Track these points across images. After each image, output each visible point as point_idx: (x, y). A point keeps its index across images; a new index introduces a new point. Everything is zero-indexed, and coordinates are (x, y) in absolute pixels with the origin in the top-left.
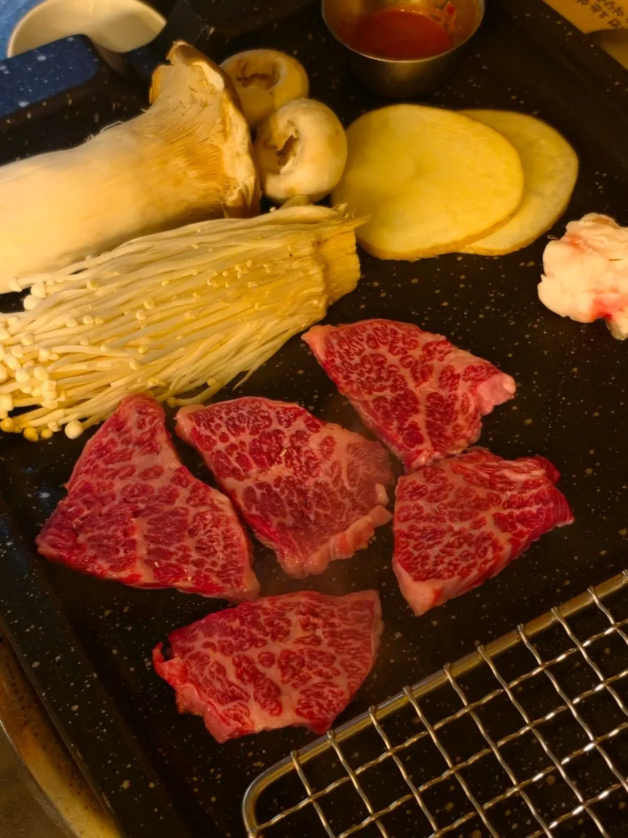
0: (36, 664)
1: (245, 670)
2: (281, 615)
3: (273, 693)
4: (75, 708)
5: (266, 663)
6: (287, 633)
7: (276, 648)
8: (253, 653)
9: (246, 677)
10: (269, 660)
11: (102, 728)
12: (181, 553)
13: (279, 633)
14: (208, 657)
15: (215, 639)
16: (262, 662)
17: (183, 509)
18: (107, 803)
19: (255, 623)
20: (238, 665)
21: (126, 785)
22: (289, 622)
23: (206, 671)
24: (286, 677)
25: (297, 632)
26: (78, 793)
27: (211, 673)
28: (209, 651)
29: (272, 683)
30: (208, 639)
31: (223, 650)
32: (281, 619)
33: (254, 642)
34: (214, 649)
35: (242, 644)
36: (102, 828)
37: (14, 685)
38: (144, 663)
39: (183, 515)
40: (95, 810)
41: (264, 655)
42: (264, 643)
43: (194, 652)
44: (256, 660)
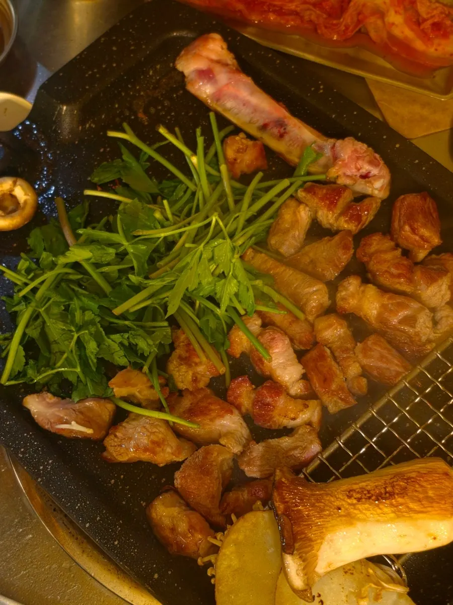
0: (87, 525)
4: (116, 543)
11: (134, 549)
18: (149, 588)
21: (156, 576)
26: (124, 581)
36: (142, 596)
37: (70, 533)
38: (141, 504)
40: (135, 587)
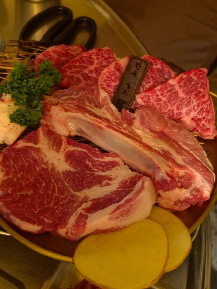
1: (86, 77)
2: (90, 57)
3: (96, 81)
5: (91, 73)
6: (93, 63)
7: (92, 68)
8: (86, 71)
9: (87, 79)
10: (91, 72)
12: (165, 95)
13: (91, 63)
14: (74, 76)
15: (73, 70)
16: (89, 73)
17: (173, 106)
19: (84, 62)
20: (83, 76)
22: (93, 59)
23: (74, 81)
24: (98, 75)
25: (96, 61)
27: (76, 81)
28: (73, 74)
29: (94, 78)
30: (71, 71)
31: (77, 73)
32: (90, 59)
33: (85, 68)
34: (74, 73)
35: (82, 69)
39: (171, 105)
41: (89, 71)
42: (88, 67)
43: (68, 76)
44: (87, 73)
